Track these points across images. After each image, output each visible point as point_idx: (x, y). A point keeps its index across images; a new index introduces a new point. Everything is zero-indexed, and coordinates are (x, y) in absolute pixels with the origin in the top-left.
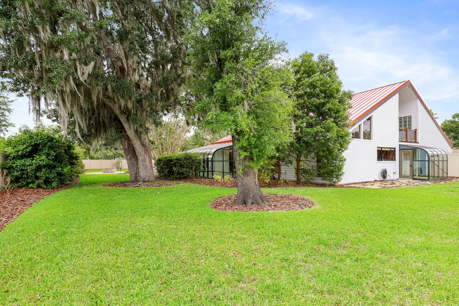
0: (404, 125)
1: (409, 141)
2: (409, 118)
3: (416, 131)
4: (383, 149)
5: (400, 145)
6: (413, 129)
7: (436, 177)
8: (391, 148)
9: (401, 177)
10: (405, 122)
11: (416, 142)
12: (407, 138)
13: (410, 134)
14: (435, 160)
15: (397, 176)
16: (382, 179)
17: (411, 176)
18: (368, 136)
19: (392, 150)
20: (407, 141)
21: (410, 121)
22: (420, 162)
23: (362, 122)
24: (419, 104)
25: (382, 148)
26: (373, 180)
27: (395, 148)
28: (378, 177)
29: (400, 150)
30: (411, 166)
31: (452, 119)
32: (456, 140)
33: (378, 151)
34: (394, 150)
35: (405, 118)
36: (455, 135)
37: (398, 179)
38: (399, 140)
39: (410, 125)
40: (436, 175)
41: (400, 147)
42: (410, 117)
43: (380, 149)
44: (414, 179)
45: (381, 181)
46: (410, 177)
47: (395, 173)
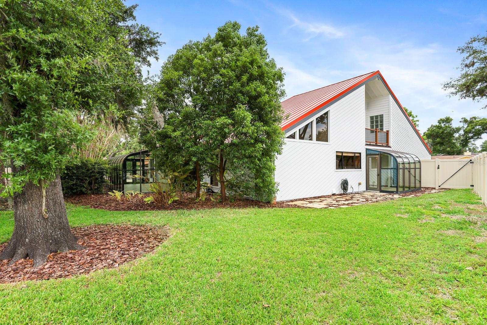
0: (376, 125)
1: (379, 144)
2: (380, 118)
3: (387, 133)
4: (344, 154)
5: (367, 149)
6: (385, 130)
7: (412, 188)
8: (355, 153)
9: (368, 188)
10: (377, 122)
11: (388, 146)
12: (376, 141)
13: (381, 137)
14: (411, 167)
15: (363, 187)
16: (342, 192)
17: (379, 188)
18: (323, 137)
19: (356, 155)
20: (376, 145)
21: (382, 121)
22: (392, 170)
23: (314, 119)
24: (391, 100)
25: (342, 152)
26: (330, 194)
27: (360, 153)
28: (338, 190)
29: (367, 155)
30: (378, 175)
31: (438, 124)
32: (442, 146)
33: (337, 156)
34: (359, 155)
35: (377, 117)
36: (442, 141)
37: (364, 192)
38: (365, 143)
39: (382, 125)
40: (412, 185)
41: (368, 152)
42: (382, 116)
43: (340, 154)
44: (381, 191)
45: (341, 195)
46: (377, 189)
47: (360, 184)
